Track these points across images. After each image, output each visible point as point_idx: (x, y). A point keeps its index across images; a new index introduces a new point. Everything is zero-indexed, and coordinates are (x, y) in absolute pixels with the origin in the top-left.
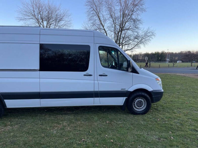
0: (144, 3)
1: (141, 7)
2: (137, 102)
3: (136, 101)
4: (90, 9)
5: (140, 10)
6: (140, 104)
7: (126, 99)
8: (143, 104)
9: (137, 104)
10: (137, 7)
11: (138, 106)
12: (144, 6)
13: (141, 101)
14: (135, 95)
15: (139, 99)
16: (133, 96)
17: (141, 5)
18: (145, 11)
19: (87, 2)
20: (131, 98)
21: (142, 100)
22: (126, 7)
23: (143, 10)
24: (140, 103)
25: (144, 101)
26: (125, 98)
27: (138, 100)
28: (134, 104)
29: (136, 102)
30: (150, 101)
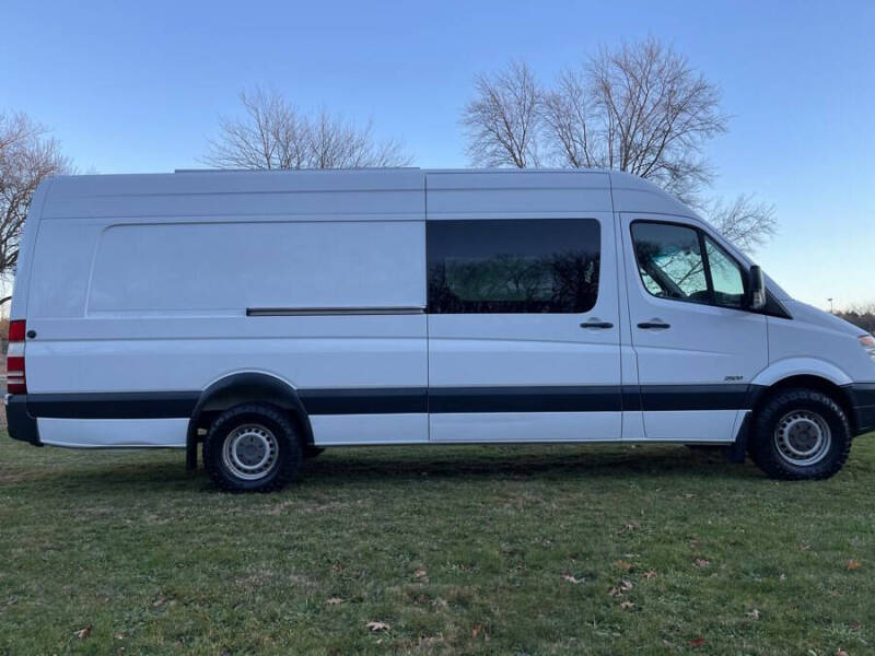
0: (712, 99)
1: (701, 114)
2: (792, 428)
3: (789, 425)
4: (484, 134)
5: (699, 127)
6: (804, 436)
7: (747, 418)
8: (816, 438)
9: (791, 436)
10: (684, 117)
11: (797, 447)
12: (715, 111)
13: (810, 426)
14: (783, 400)
15: (800, 419)
16: (774, 406)
17: (702, 108)
18: (719, 128)
19: (470, 112)
20: (767, 413)
21: (811, 422)
22: (635, 119)
23: (710, 127)
24: (805, 432)
25: (820, 427)
26: (743, 413)
27: (794, 421)
28: (781, 439)
29: (786, 430)
30: (846, 424)
